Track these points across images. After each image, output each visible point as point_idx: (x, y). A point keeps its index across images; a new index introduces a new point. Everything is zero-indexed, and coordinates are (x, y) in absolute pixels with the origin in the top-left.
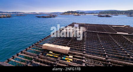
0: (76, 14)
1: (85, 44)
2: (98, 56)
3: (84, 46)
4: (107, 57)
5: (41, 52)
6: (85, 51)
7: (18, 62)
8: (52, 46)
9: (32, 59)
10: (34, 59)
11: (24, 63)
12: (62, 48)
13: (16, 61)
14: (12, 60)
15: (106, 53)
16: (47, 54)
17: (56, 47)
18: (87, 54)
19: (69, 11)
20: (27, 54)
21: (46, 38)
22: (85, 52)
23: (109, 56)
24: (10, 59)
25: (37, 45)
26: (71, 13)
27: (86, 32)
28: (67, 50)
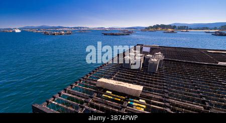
0: (170, 30)
1: (164, 81)
2: (193, 104)
3: (164, 84)
4: (209, 106)
5: (96, 92)
6: (167, 93)
7: (62, 105)
8: (112, 83)
9: (82, 103)
10: (86, 102)
11: (71, 109)
12: (130, 87)
13: (60, 105)
14: (53, 102)
15: (204, 99)
16: (103, 95)
17: (119, 84)
18: (171, 99)
19: (158, 25)
20: (72, 94)
21: (99, 68)
22: (167, 95)
23: (211, 104)
24: (50, 101)
25: (86, 79)
26: (160, 29)
27: (164, 60)
28: (138, 91)
